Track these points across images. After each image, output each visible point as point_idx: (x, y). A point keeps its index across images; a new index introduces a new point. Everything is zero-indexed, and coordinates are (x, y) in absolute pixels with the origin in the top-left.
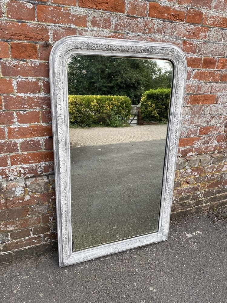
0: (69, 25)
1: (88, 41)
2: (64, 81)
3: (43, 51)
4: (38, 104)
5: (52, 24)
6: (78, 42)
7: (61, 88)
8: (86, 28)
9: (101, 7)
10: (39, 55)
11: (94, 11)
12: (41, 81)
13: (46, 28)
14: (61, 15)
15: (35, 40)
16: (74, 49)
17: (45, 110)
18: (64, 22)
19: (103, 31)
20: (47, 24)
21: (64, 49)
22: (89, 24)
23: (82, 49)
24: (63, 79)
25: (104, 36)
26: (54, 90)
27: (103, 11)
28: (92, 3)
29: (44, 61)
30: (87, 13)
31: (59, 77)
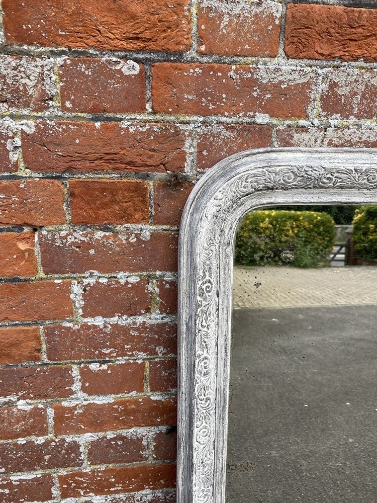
0: (249, 117)
1: (312, 164)
2: (222, 288)
3: (163, 198)
4: (142, 345)
5: (195, 118)
6: (278, 169)
7: (212, 309)
8: (302, 122)
9: (359, 52)
10: (152, 210)
11: (334, 67)
12: (155, 281)
13: (177, 132)
14: (228, 89)
15: (142, 169)
16: (261, 190)
17: (160, 358)
18: (233, 108)
19: (359, 126)
20: (182, 119)
21: (230, 196)
22: (314, 108)
23: (287, 189)
24: (218, 282)
25: (361, 142)
26: (191, 317)
27: (365, 65)
28: (331, 43)
29: (165, 227)
30: (312, 75)
31: (207, 278)
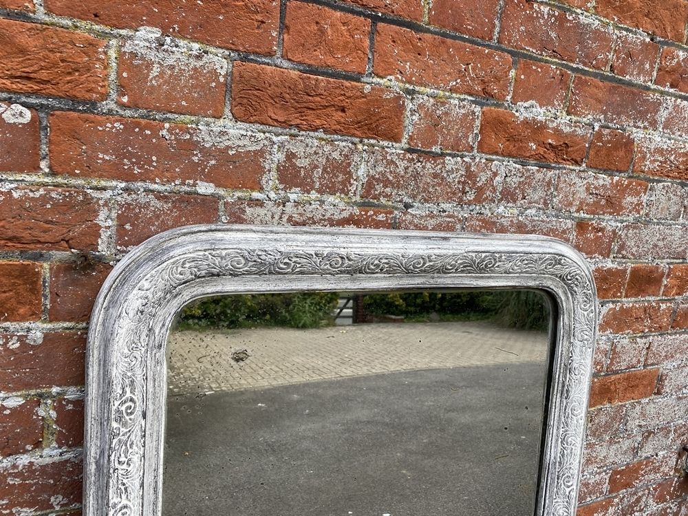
0: (189, 185)
1: (266, 247)
2: (151, 407)
3: (65, 285)
4: (26, 497)
5: (114, 183)
6: (224, 253)
7: (136, 437)
8: (256, 195)
9: (318, 122)
10: (47, 302)
11: (291, 135)
12: (49, 401)
13: (88, 200)
14: (160, 150)
15: (32, 246)
16: (204, 277)
17: (57, 511)
18: (167, 174)
19: (322, 202)
20: (95, 183)
21: (161, 284)
22: (270, 180)
23: (237, 275)
24: (145, 400)
25: (325, 220)
26: (102, 452)
27: (324, 136)
28: (286, 109)
29: (66, 324)
30: (266, 143)
31: (128, 395)
